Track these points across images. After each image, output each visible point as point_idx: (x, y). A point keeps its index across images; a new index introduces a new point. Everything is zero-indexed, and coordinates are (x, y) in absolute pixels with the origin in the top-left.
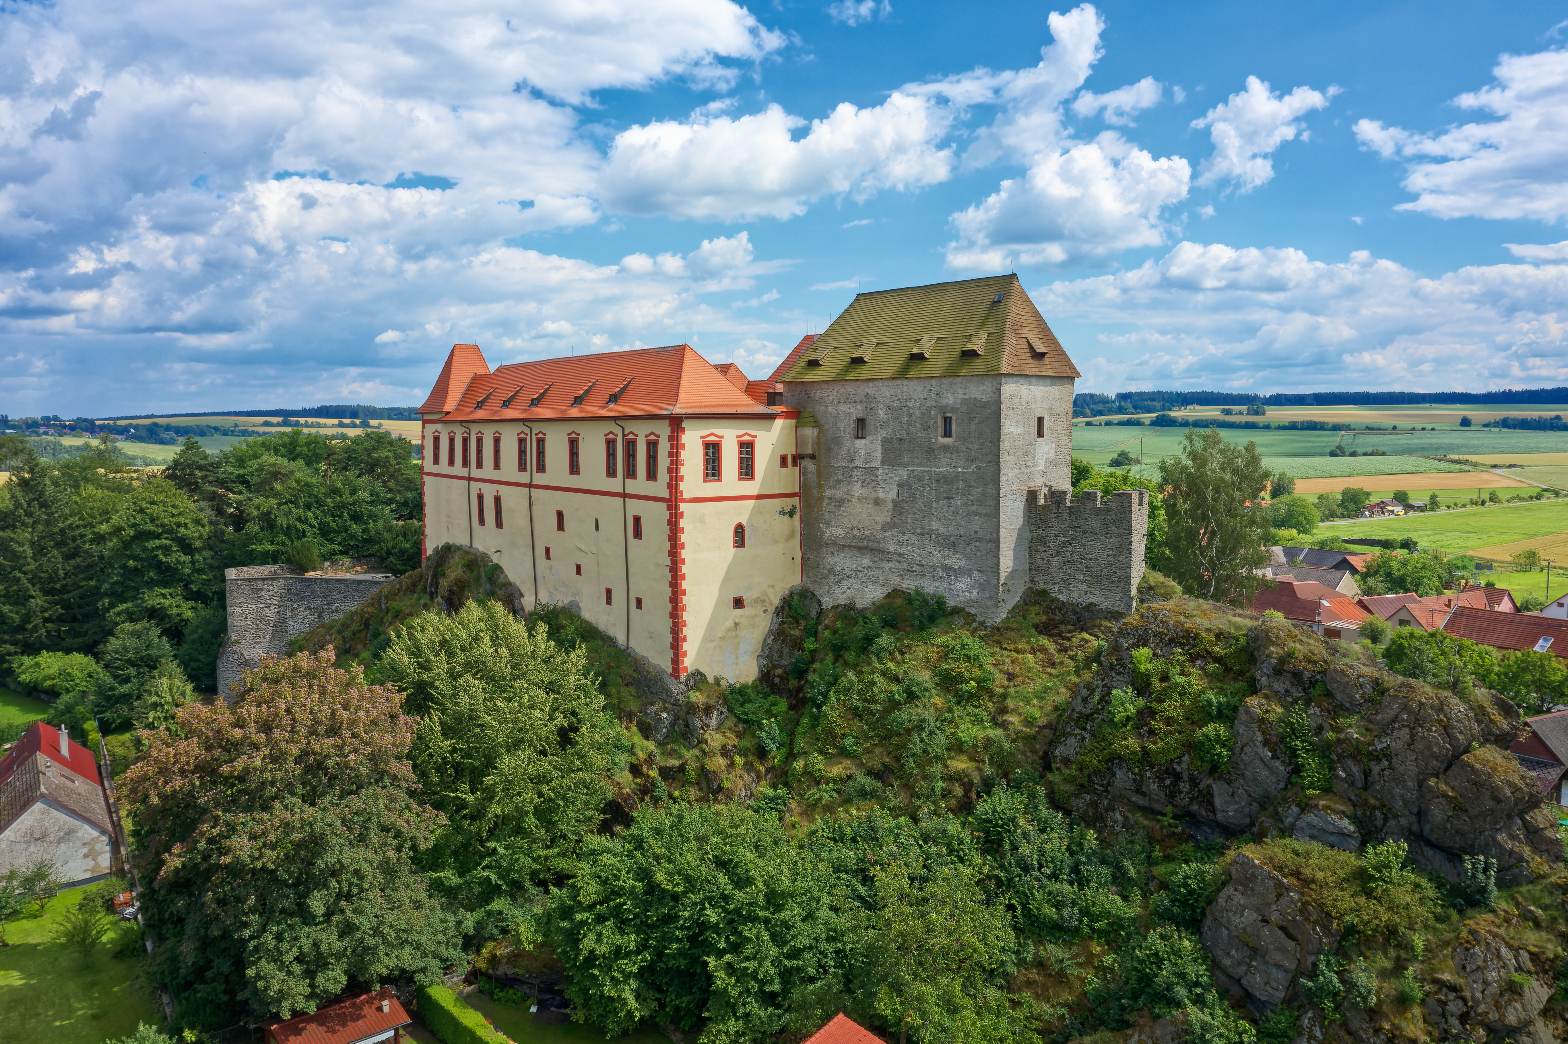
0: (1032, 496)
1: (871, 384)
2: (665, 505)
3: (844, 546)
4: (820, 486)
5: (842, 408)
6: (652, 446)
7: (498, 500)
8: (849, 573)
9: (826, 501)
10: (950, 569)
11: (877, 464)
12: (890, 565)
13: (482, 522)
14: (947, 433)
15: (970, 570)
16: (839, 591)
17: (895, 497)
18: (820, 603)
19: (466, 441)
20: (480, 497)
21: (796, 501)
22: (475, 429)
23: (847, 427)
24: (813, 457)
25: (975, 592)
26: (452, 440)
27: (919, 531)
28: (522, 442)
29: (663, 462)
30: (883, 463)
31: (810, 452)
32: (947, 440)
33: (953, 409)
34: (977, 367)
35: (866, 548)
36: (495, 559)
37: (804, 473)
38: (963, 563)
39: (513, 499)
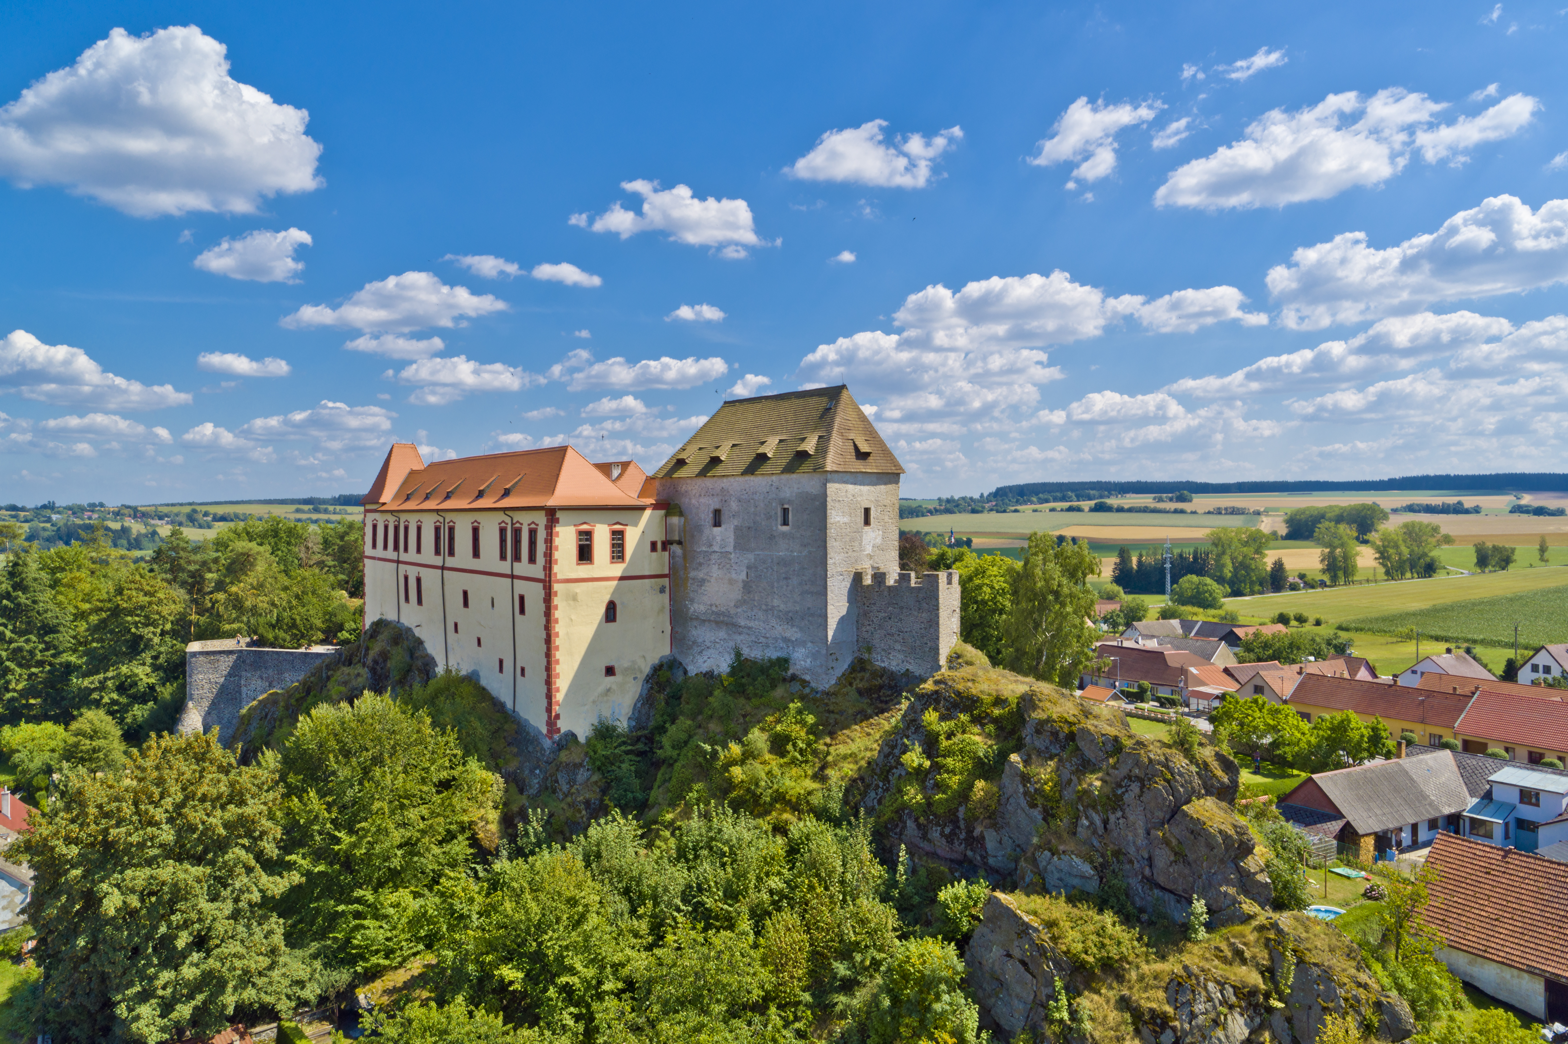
0: (858, 577)
1: (725, 480)
2: (541, 585)
3: (704, 621)
4: (685, 568)
5: (702, 500)
6: (533, 533)
7: (419, 580)
8: (708, 644)
9: (690, 581)
10: (789, 640)
11: (730, 548)
12: (742, 637)
13: (407, 599)
14: (785, 523)
15: (805, 642)
16: (700, 661)
17: (744, 577)
18: (685, 672)
19: (396, 528)
20: (406, 578)
21: (666, 581)
22: (403, 517)
23: (707, 517)
24: (680, 543)
25: (808, 661)
26: (386, 527)
27: (764, 607)
28: (437, 530)
29: (541, 547)
30: (735, 547)
31: (677, 538)
32: (785, 528)
33: (789, 502)
34: (807, 466)
35: (722, 622)
36: (417, 632)
37: (672, 557)
38: (799, 635)
39: (431, 578)
